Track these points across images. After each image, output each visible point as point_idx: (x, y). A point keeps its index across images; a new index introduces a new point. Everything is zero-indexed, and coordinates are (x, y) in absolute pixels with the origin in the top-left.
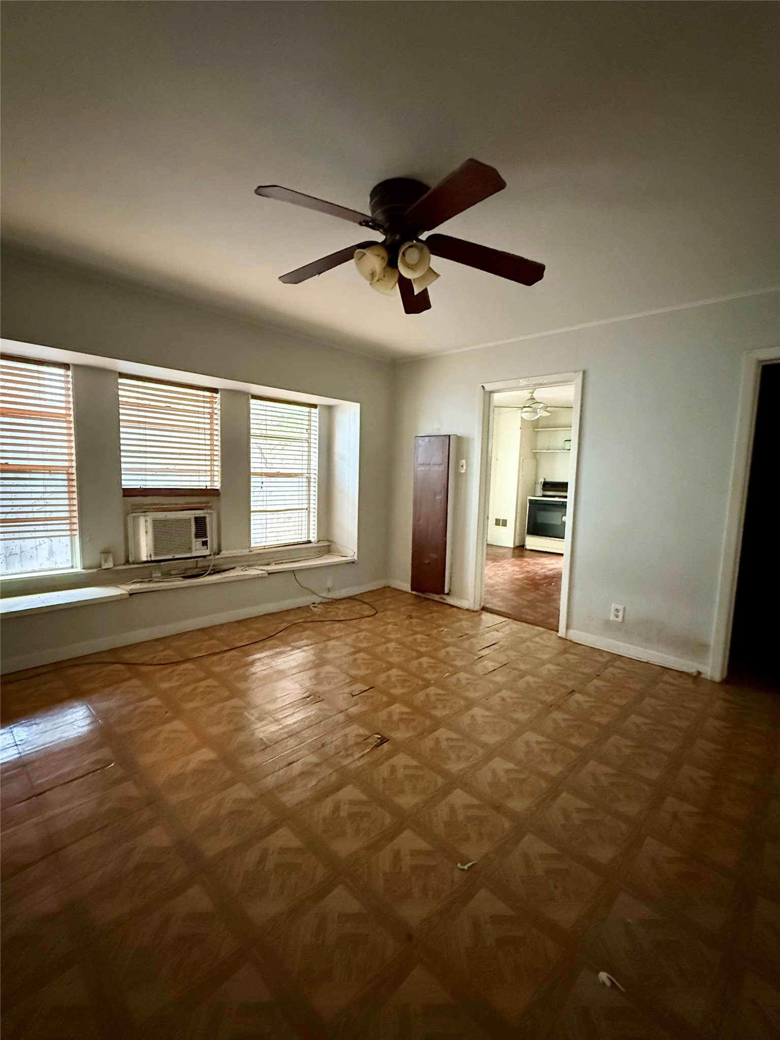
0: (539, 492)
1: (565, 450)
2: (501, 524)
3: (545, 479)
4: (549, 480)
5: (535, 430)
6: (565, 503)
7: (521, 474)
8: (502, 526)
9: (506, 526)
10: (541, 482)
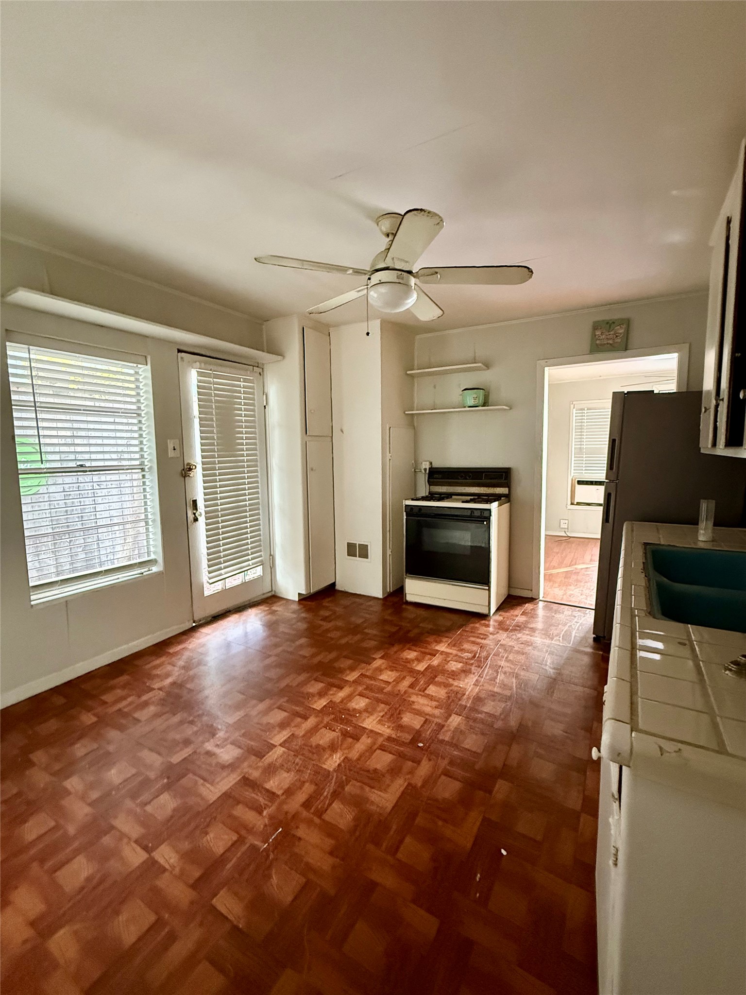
0: (423, 490)
1: (465, 407)
2: (358, 556)
3: (431, 463)
4: (438, 464)
5: (408, 372)
6: (486, 514)
7: (388, 455)
8: (359, 557)
9: (366, 556)
10: (425, 470)
